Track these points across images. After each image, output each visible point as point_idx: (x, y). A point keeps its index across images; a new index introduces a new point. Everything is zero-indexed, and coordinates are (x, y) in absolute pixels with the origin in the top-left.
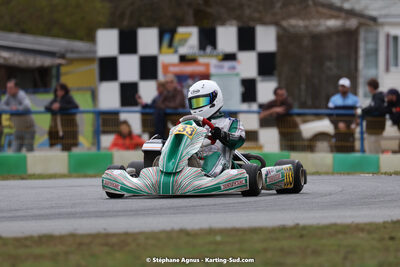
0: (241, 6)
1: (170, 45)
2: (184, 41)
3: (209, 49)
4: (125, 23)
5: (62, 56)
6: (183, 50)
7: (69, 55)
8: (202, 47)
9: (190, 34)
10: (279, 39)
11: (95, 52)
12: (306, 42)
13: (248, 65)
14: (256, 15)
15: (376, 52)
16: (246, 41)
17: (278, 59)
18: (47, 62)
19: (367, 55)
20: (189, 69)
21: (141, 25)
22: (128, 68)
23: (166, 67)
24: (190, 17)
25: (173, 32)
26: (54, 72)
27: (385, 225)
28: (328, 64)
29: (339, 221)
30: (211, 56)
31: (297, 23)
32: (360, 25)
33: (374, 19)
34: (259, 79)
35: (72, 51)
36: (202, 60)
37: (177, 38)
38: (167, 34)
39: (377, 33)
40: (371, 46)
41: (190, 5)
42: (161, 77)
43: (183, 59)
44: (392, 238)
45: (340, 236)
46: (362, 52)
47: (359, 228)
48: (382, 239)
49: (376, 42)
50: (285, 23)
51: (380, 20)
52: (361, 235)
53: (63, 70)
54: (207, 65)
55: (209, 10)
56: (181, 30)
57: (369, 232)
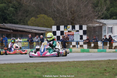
0: (80, 21)
1: (66, 29)
2: (69, 28)
3: (74, 29)
4: (58, 25)
5: (46, 31)
6: (69, 30)
7: (47, 31)
8: (72, 29)
9: (70, 27)
10: (87, 28)
11: (52, 30)
12: (92, 28)
13: (81, 32)
14: (83, 23)
15: (106, 30)
16: (81, 28)
17: (87, 31)
18: (43, 32)
19: (104, 31)
20: (70, 33)
21: (61, 25)
22: (58, 33)
23: (65, 33)
24: (70, 23)
25: (67, 26)
26: (44, 34)
27: (107, 60)
28: (97, 32)
29: (98, 60)
30: (74, 31)
31: (91, 25)
32: (103, 25)
33: (105, 24)
34: (83, 35)
35: (48, 30)
36: (72, 32)
37: (68, 27)
38: (66, 27)
39: (106, 26)
40: (105, 29)
41: (70, 21)
42: (64, 35)
43: (69, 31)
44: (109, 63)
45: (99, 62)
46: (103, 30)
47: (102, 61)
48: (107, 63)
49: (106, 29)
50: (88, 25)
51: (106, 24)
52: (103, 62)
53: (46, 33)
54: (73, 33)
55: (74, 22)
56: (68, 26)
57: (104, 62)
